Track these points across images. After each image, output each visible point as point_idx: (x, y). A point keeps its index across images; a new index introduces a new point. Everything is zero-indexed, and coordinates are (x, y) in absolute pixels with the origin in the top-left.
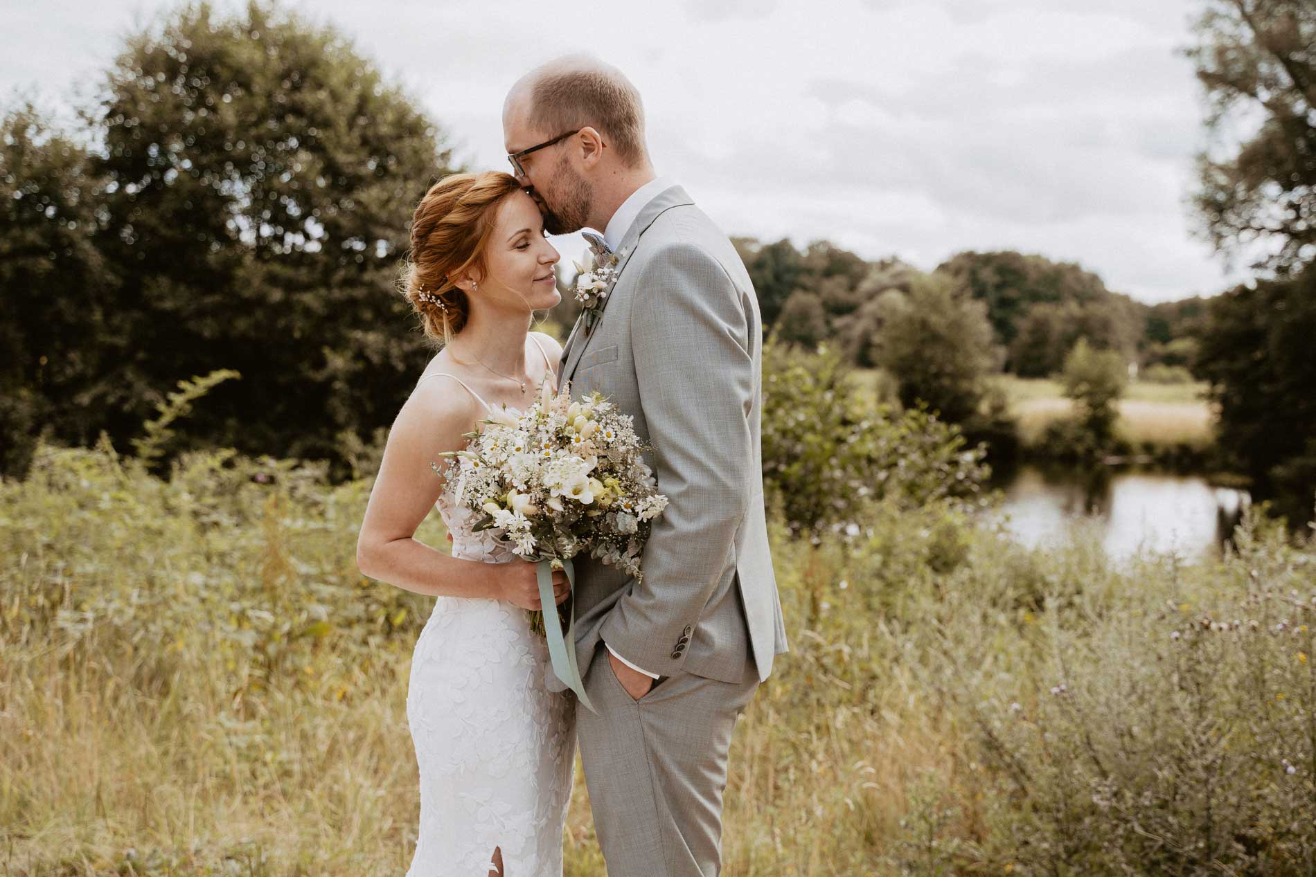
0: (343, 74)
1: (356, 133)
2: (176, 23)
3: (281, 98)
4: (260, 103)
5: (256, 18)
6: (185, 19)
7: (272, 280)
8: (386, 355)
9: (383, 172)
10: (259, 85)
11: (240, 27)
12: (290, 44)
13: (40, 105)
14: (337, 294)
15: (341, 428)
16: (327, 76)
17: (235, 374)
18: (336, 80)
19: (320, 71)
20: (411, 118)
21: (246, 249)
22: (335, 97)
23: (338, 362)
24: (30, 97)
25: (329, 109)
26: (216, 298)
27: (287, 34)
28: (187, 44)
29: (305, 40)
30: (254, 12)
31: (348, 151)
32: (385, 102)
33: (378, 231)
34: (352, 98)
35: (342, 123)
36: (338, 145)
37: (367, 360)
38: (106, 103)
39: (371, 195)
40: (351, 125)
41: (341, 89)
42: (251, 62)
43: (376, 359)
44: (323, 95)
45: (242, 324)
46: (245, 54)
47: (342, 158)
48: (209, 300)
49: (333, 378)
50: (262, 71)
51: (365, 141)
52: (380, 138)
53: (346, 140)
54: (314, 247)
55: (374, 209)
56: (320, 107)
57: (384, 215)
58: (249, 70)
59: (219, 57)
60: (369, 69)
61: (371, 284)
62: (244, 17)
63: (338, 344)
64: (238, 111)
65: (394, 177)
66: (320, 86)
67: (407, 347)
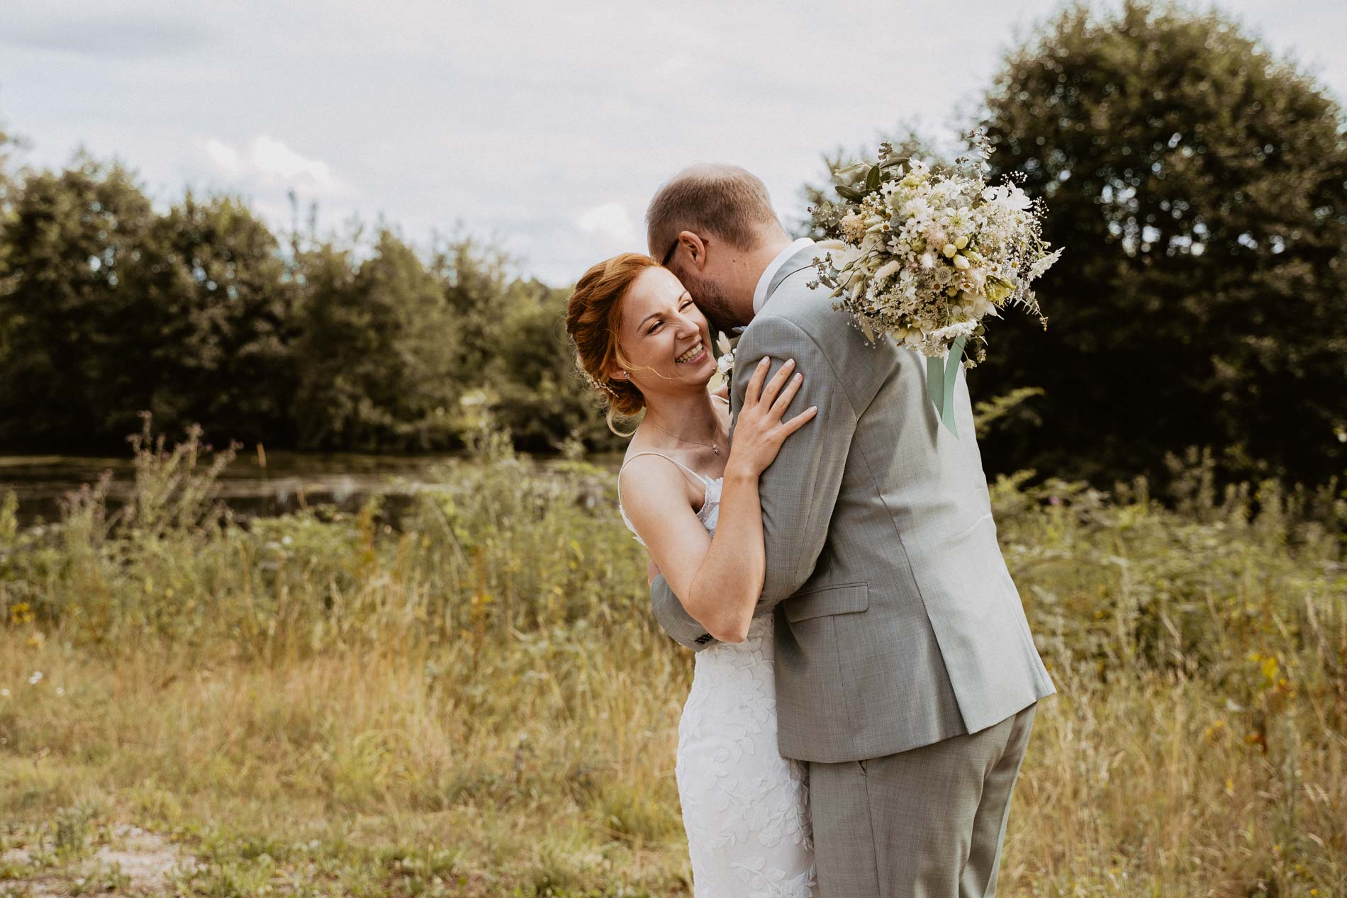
0: (1225, 62)
1: (1241, 124)
2: (1052, 33)
3: (1159, 95)
4: (1134, 103)
5: (1134, 17)
6: (1060, 27)
7: (1150, 287)
8: (1281, 361)
9: (1273, 164)
10: (1134, 83)
11: (1116, 27)
12: (1168, 38)
13: (923, 133)
14: (1221, 297)
15: (1231, 442)
16: (1207, 65)
17: (1039, 391)
18: (1217, 69)
19: (1200, 61)
20: (1304, 100)
21: (1125, 256)
22: (1218, 87)
23: (1227, 370)
24: (913, 126)
25: (1212, 101)
26: (1094, 310)
27: (1165, 27)
28: (1062, 53)
29: (1184, 30)
30: (1130, 10)
31: (1232, 143)
32: (1274, 87)
33: (1268, 228)
34: (1237, 86)
35: (1226, 115)
36: (1220, 138)
37: (1260, 369)
38: (985, 123)
39: (1260, 189)
40: (1236, 116)
41: (1225, 78)
42: (1125, 63)
43: (1270, 367)
44: (1204, 86)
45: (1120, 336)
46: (1120, 54)
47: (1224, 151)
48: (1085, 313)
49: (1221, 389)
50: (1136, 71)
51: (1251, 132)
52: (1269, 128)
53: (1229, 132)
54: (1198, 249)
55: (1263, 203)
56: (1202, 99)
57: (1274, 209)
58: (1124, 71)
59: (1092, 61)
60: (1257, 51)
61: (1260, 284)
62: (1120, 16)
63: (1227, 352)
64: (1111, 115)
65: (1288, 167)
66: (1199, 77)
67: (1306, 351)
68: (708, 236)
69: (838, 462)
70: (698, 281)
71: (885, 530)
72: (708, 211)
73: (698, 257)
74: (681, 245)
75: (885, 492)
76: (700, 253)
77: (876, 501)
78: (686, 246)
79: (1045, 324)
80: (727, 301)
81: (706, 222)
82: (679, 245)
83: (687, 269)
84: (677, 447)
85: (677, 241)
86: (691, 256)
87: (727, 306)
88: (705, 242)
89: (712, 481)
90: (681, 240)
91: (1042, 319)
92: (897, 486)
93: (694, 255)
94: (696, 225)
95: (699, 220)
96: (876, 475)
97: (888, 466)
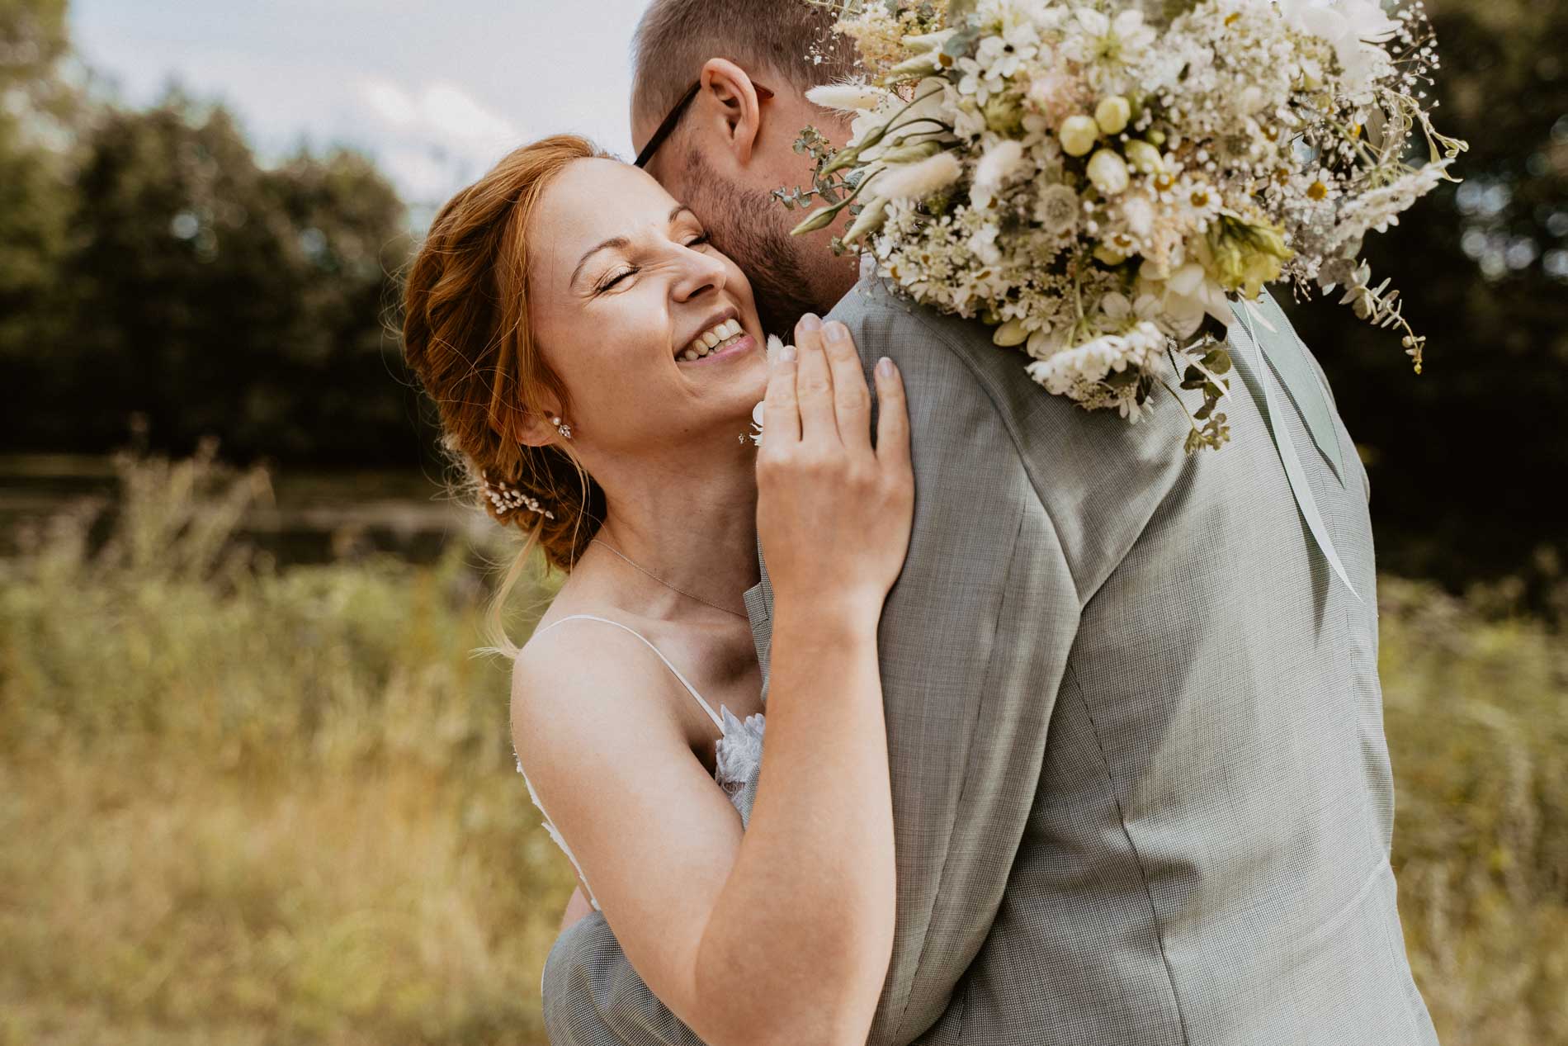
68: (774, 81)
69: (1027, 722)
70: (731, 189)
71: (1127, 917)
72: (787, 21)
73: (740, 129)
74: (706, 100)
75: (1138, 814)
76: (748, 119)
77: (1114, 839)
78: (715, 100)
79: (1416, 354)
80: (795, 251)
81: (778, 48)
82: (700, 92)
83: (709, 160)
84: (669, 617)
85: (697, 87)
86: (723, 124)
87: (793, 264)
88: (764, 96)
89: (734, 720)
90: (705, 83)
91: (1409, 340)
92: (1171, 801)
93: (732, 125)
94: (750, 52)
95: (760, 37)
96: (1117, 766)
97: (1153, 748)
